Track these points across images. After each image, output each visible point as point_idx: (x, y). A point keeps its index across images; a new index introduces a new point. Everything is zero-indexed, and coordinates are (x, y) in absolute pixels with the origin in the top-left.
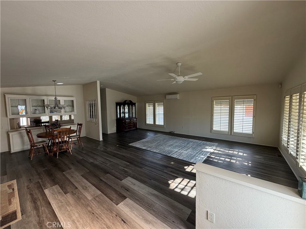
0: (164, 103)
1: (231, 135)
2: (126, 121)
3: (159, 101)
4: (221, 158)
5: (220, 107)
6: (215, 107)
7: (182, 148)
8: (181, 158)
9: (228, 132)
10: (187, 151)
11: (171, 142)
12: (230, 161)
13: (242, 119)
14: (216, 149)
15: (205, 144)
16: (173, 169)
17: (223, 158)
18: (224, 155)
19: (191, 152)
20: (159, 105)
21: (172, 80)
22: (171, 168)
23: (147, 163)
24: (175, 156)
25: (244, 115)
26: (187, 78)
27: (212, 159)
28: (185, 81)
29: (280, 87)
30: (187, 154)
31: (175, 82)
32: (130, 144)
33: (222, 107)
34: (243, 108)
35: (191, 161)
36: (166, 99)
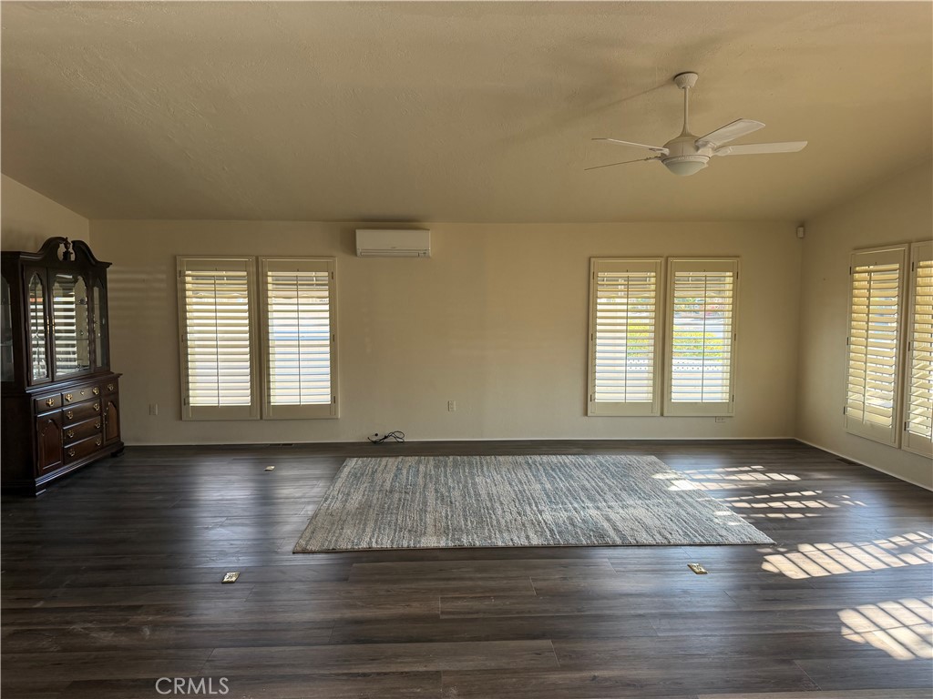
0: (332, 276)
1: (662, 415)
2: (63, 399)
9: (652, 404)
20: (295, 284)
27: (762, 516)
29: (801, 235)
36: (358, 252)
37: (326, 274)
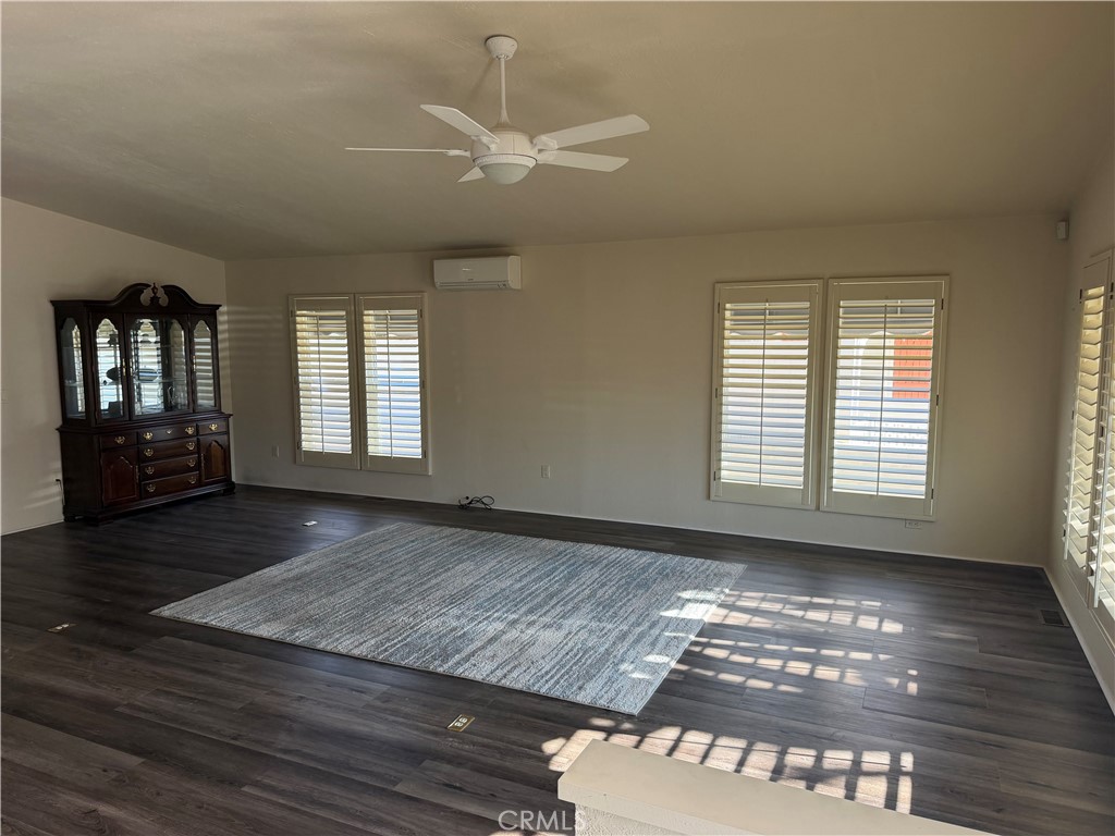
0: (421, 314)
1: (818, 508)
2: (140, 438)
3: (387, 300)
4: (764, 662)
5: (760, 343)
6: (732, 343)
7: (531, 611)
8: (519, 680)
9: (804, 491)
10: (560, 627)
11: (464, 574)
12: (812, 672)
13: (878, 414)
14: (739, 603)
15: (673, 570)
16: (459, 765)
17: (773, 655)
18: (778, 636)
19: (583, 634)
20: (387, 326)
21: (454, 152)
22: (449, 762)
23: (284, 740)
24: (480, 670)
25: (888, 395)
26: (551, 149)
27: (710, 673)
28: (539, 167)
30: (558, 648)
31: (475, 174)
32: (168, 611)
33: (768, 343)
34: (879, 353)
35: (583, 698)
36: (438, 284)
37: (415, 312)
